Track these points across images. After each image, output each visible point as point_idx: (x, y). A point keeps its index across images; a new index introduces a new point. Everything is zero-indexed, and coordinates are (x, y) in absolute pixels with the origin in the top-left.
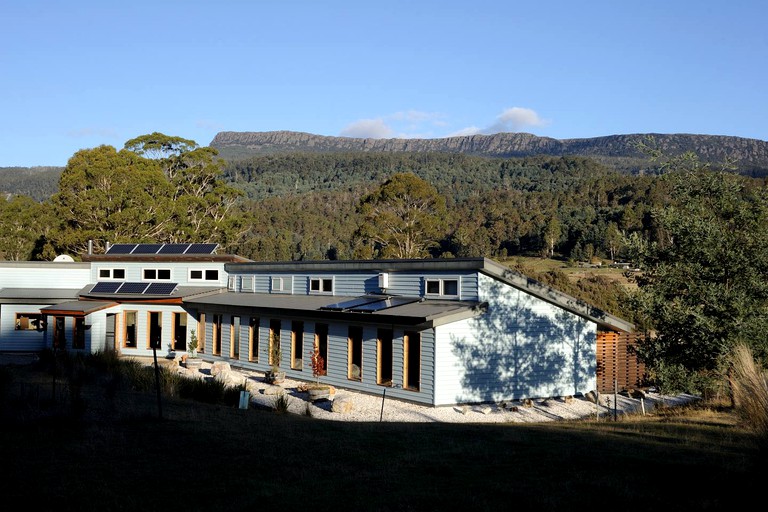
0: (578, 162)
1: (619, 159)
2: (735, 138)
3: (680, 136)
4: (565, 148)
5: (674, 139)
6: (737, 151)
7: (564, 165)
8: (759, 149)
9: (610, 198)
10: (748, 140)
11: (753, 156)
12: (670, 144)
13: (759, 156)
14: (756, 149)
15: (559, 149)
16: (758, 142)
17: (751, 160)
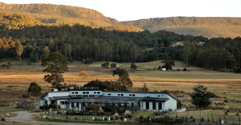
0: (22, 16)
1: (36, 14)
2: (84, 8)
3: (62, 6)
4: (10, 8)
5: (59, 7)
6: (85, 14)
7: (15, 18)
8: (93, 13)
9: (41, 35)
10: (89, 9)
11: (91, 16)
12: (58, 9)
13: (93, 16)
14: (91, 13)
15: (8, 8)
16: (92, 10)
17: (90, 17)
